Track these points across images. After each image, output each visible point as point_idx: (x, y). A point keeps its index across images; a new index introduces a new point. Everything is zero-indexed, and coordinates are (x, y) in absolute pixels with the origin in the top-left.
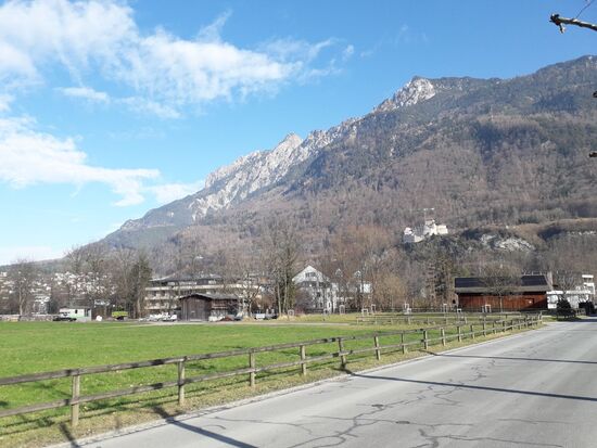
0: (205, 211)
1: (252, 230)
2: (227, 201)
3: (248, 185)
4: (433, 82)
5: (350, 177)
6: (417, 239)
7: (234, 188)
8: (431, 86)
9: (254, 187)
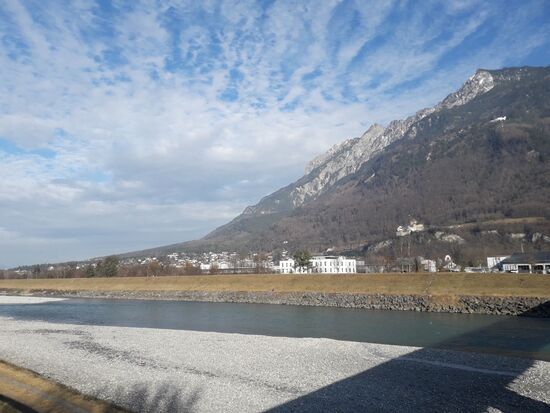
0: (303, 197)
1: (322, 221)
2: (320, 187)
3: (337, 173)
4: (493, 73)
5: (396, 178)
6: (403, 234)
7: (326, 176)
8: (491, 79)
9: (342, 174)
